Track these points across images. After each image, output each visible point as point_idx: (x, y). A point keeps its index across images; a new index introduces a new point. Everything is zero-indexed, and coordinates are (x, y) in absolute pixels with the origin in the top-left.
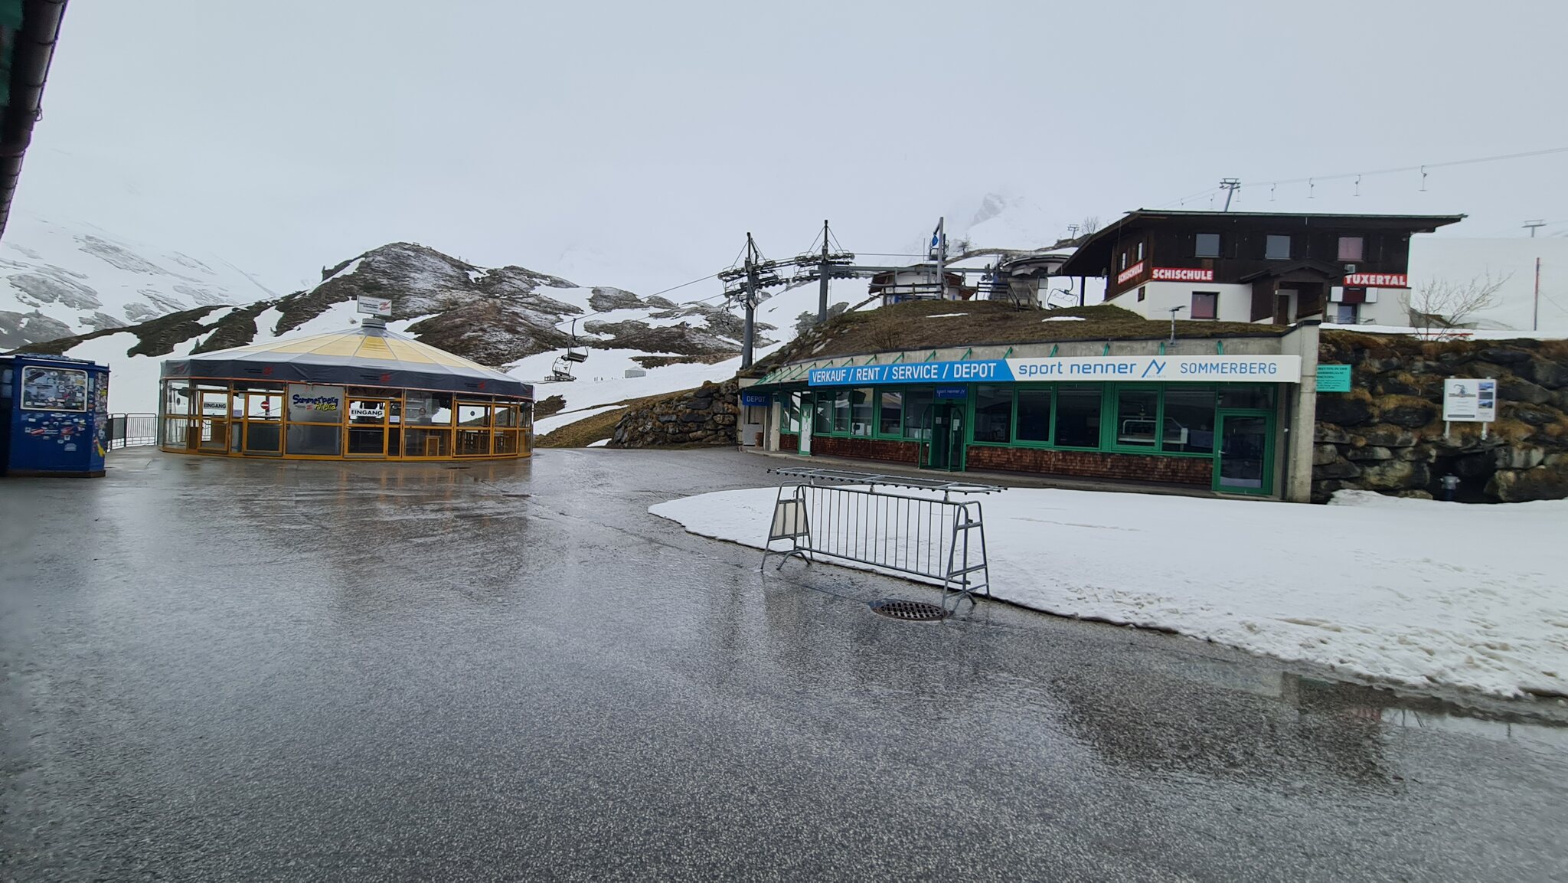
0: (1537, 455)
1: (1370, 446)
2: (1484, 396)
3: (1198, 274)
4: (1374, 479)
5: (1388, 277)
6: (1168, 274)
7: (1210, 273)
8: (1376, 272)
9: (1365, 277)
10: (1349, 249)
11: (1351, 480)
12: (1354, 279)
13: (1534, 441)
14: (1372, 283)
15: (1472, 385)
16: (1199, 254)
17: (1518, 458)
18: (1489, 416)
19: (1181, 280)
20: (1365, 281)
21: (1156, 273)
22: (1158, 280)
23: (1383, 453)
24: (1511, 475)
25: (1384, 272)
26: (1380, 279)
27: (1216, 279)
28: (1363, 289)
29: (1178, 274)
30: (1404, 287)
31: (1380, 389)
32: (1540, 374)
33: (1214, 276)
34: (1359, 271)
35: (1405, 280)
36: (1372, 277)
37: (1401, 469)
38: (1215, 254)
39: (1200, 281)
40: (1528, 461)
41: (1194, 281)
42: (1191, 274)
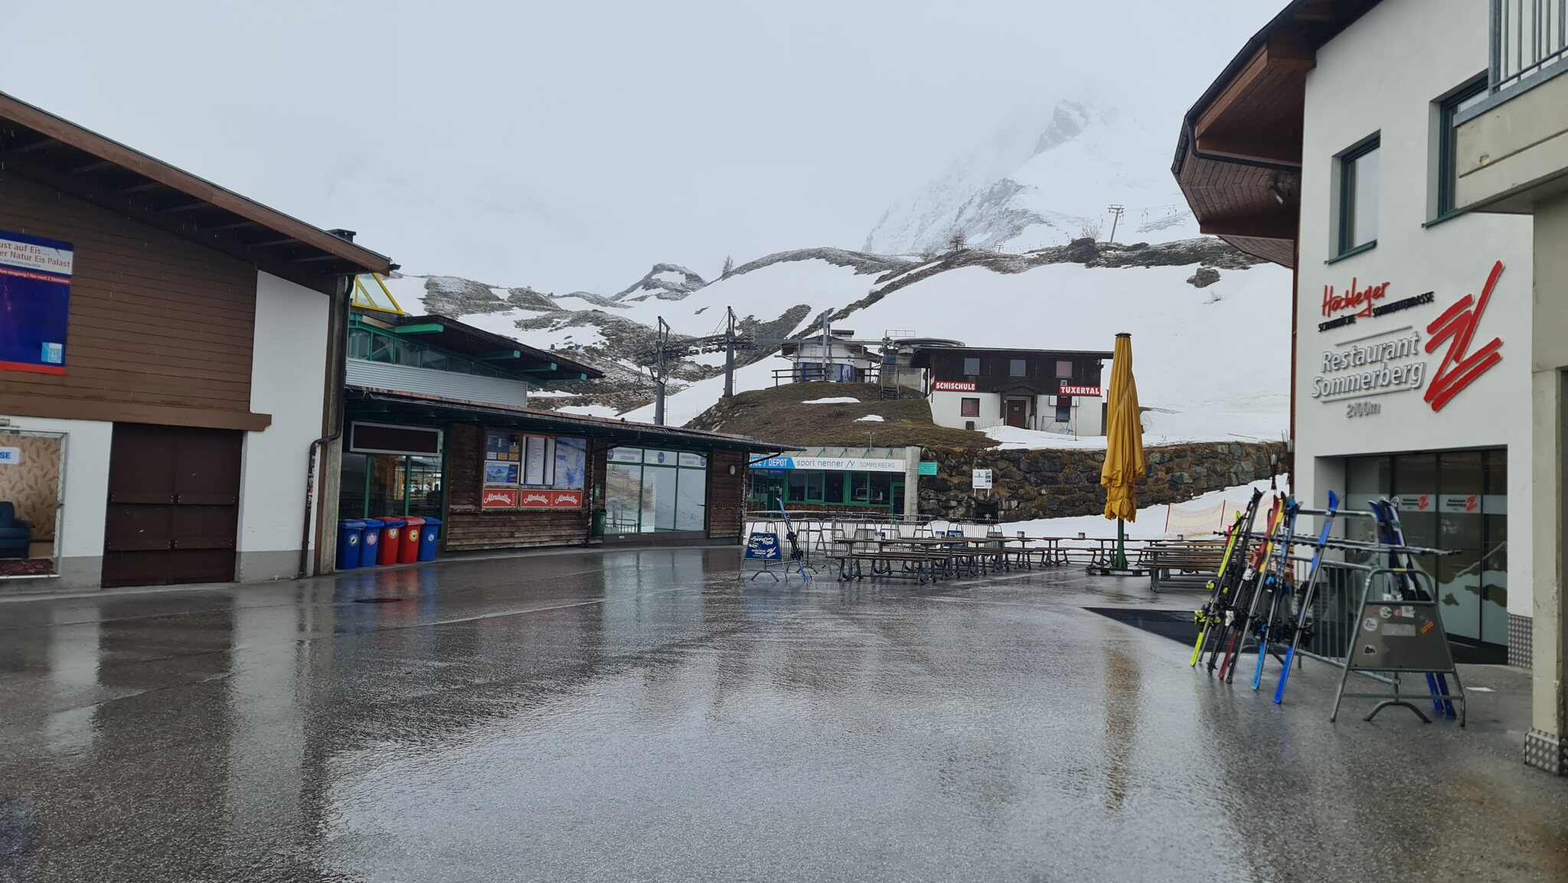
0: (1014, 503)
1: (948, 500)
2: (987, 477)
3: (966, 386)
4: (951, 516)
5: (1088, 389)
6: (946, 386)
7: (973, 385)
8: (1081, 386)
9: (1073, 389)
10: (1064, 369)
11: (942, 516)
12: (1065, 389)
13: (1013, 497)
14: (1078, 392)
15: (983, 472)
16: (967, 373)
17: (1005, 505)
18: (989, 486)
19: (955, 390)
20: (1073, 391)
21: (938, 385)
22: (940, 390)
23: (954, 503)
24: (1002, 512)
25: (1085, 386)
26: (1083, 390)
27: (977, 390)
28: (1070, 396)
29: (953, 386)
30: (1099, 396)
31: (954, 473)
32: (1022, 466)
33: (976, 387)
34: (1069, 385)
35: (1099, 390)
36: (1078, 388)
37: (961, 510)
38: (977, 372)
39: (967, 391)
40: (1010, 506)
41: (963, 391)
42: (961, 386)
